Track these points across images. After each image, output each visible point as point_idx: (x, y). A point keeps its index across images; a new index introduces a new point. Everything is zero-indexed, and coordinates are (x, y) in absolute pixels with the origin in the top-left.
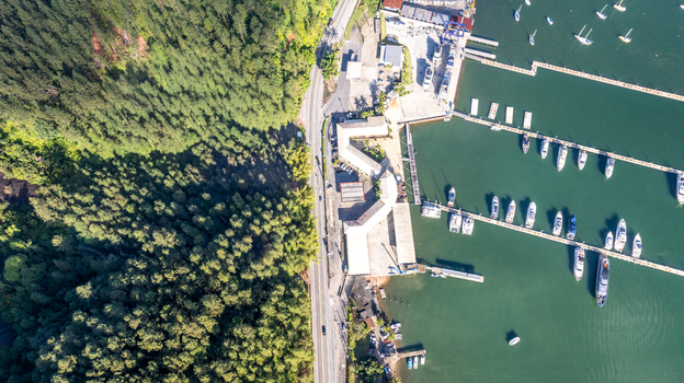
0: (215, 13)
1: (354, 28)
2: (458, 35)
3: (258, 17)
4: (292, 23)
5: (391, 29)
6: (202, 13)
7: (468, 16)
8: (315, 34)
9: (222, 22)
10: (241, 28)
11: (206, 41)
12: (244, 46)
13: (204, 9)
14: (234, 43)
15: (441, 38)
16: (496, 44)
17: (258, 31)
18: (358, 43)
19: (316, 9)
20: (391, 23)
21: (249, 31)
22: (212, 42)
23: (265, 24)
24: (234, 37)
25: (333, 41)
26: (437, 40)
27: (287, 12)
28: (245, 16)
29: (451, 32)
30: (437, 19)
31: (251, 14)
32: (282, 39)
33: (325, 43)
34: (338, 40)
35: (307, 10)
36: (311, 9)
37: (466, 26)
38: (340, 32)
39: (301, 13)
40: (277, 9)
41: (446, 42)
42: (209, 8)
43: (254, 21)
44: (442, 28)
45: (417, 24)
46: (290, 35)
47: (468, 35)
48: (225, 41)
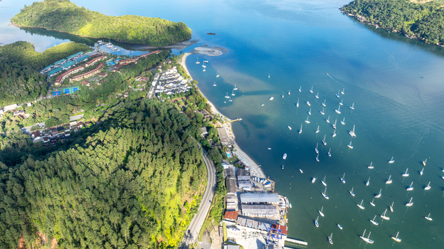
0: (110, 223)
1: (204, 233)
2: (278, 238)
3: (139, 225)
4: (162, 230)
5: (230, 234)
6: (101, 223)
7: (283, 224)
8: (177, 238)
9: (114, 229)
10: (126, 233)
11: (100, 242)
12: (126, 246)
13: (102, 219)
14: (120, 244)
15: (266, 240)
16: (306, 244)
17: (138, 235)
18: (208, 244)
19: (179, 220)
20: (231, 229)
21: (132, 235)
22: (104, 242)
23: (143, 230)
24: (120, 240)
25: (190, 242)
26: (264, 241)
27: (159, 222)
28: (129, 224)
29: (273, 236)
30: (262, 226)
31: (134, 223)
32: (154, 241)
33: (185, 244)
34: (193, 242)
35: (173, 220)
36: (175, 220)
37: (283, 231)
38: (195, 236)
39: (169, 222)
40: (152, 220)
41: (270, 243)
42: (106, 219)
43: (136, 228)
44: (266, 233)
45: (249, 230)
46: (160, 238)
47: (285, 238)
48: (114, 242)
